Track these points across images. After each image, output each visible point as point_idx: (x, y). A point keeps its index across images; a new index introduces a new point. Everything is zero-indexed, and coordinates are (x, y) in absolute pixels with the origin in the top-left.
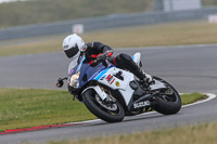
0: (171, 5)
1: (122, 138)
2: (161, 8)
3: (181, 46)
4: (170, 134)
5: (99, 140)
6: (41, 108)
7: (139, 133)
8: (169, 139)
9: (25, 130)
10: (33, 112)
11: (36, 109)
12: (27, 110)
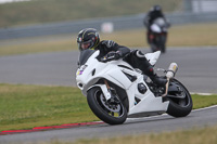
0: (200, 6)
1: (152, 137)
2: (190, 8)
3: (209, 47)
4: (200, 133)
5: (129, 138)
6: (70, 106)
7: (169, 132)
8: (199, 139)
9: (54, 127)
10: (62, 110)
11: (65, 107)
12: (56, 107)
